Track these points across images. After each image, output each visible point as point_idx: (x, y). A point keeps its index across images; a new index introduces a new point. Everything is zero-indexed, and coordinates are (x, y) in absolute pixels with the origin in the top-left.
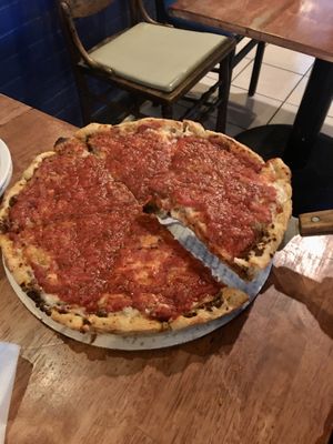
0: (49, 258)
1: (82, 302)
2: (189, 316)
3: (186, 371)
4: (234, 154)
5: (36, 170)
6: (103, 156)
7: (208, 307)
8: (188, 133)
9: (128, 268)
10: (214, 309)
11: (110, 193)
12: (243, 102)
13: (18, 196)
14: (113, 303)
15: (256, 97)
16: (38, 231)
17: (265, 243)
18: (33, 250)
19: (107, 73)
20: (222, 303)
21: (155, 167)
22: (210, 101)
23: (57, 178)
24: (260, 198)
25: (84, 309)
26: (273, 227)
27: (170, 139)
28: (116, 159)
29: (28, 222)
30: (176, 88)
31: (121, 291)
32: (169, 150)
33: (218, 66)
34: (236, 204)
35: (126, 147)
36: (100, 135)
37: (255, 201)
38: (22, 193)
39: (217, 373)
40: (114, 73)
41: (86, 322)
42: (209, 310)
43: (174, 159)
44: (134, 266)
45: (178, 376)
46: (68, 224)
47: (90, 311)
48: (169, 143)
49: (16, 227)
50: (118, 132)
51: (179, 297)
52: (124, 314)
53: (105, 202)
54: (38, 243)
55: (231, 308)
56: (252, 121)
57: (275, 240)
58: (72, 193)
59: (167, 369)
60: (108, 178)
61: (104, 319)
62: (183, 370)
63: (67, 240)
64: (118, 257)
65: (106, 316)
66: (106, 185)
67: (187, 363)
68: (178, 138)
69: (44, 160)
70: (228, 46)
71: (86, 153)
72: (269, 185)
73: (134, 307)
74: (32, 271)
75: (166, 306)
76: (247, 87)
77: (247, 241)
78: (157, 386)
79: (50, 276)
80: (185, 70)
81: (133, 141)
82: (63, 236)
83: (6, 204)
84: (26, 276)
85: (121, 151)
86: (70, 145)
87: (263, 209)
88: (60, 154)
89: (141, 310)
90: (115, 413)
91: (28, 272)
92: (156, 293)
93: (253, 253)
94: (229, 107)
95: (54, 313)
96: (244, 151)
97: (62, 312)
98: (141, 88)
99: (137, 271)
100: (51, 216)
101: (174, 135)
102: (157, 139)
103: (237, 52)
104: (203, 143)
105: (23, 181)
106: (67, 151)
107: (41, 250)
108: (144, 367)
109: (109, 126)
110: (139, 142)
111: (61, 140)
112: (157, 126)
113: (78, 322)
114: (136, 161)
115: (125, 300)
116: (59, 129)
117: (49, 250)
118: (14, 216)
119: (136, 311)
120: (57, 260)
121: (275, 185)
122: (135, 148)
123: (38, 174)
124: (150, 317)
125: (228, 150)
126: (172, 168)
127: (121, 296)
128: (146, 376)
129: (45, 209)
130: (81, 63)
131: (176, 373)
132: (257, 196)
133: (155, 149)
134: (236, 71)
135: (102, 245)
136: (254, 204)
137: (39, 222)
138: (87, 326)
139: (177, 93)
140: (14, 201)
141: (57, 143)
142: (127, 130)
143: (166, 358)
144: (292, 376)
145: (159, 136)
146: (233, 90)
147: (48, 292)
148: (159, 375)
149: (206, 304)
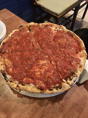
0: (11, 63)
1: (18, 79)
2: (50, 90)
3: (47, 106)
4: (74, 39)
5: (12, 35)
6: (33, 33)
7: (57, 88)
8: (61, 30)
9: (34, 70)
10: (59, 89)
11: (33, 45)
12: (80, 21)
13: (5, 42)
14: (27, 81)
15: (84, 19)
16: (9, 54)
17: (73, 77)
18: (6, 60)
19: (41, 7)
20: (61, 88)
21: (48, 39)
22: (70, 19)
23: (18, 38)
24: (75, 62)
25: (18, 81)
26: (77, 72)
27: (55, 30)
28: (37, 35)
29: (7, 51)
30: (61, 14)
31: (31, 78)
32: (54, 34)
33: (74, 9)
34: (67, 62)
35: (41, 31)
36: (34, 26)
37: (73, 62)
38: (7, 41)
39: (56, 109)
40: (43, 8)
41: (18, 86)
42: (57, 89)
43: (54, 37)
44: (36, 70)
45: (44, 107)
46: (19, 53)
47: (20, 83)
48: (54, 32)
49: (3, 52)
50: (39, 26)
51: (48, 83)
52: (30, 85)
53: (31, 48)
54: (8, 58)
55: (64, 90)
56: (82, 26)
57: (77, 76)
58: (22, 43)
59: (41, 105)
60: (33, 40)
61: (23, 86)
62: (46, 106)
63: (17, 58)
64: (32, 66)
65: (24, 85)
66: (33, 42)
67: (48, 104)
68: (57, 31)
69: (15, 32)
70: (78, 3)
71: (28, 31)
72: (79, 58)
73: (33, 84)
74: (5, 67)
75: (43, 85)
76: (82, 16)
77: (68, 75)
78: (37, 109)
79: (10, 69)
80: (64, 9)
81: (43, 30)
82: (16, 57)
83: (2, 44)
84: (3, 68)
85: (39, 32)
86: (24, 28)
87: (75, 65)
88: (20, 31)
89: (35, 85)
90: (23, 116)
91: (4, 67)
92: (41, 80)
93: (69, 79)
94: (75, 21)
95: (9, 81)
96: (78, 38)
97: (11, 82)
98: (50, 13)
99: (37, 72)
100: (14, 50)
101: (56, 29)
102: (51, 30)
103: (81, 5)
104: (65, 33)
105: (8, 38)
106: (23, 30)
107: (9, 60)
108: (34, 102)
109: (37, 24)
110: (45, 30)
111: (21, 26)
112: (52, 26)
113: (15, 86)
114: (43, 36)
115: (31, 81)
116: (22, 23)
117: (11, 61)
118: (3, 48)
119: (34, 85)
120: (13, 64)
121: (81, 59)
122: (44, 32)
123: (13, 36)
124: (38, 88)
125: (73, 37)
126: (54, 40)
127: (30, 79)
128: (34, 106)
129: (13, 47)
130: (35, 4)
131: (43, 106)
132: (74, 61)
133: (50, 33)
134: (79, 11)
135: (28, 61)
136: (72, 63)
137: (10, 51)
138: (18, 88)
139: (61, 16)
140: (4, 44)
141: (20, 27)
142: (42, 26)
143: (41, 101)
144: (80, 114)
145: (52, 29)
146: (78, 17)
147: (8, 74)
148: (38, 106)
149: (56, 87)
